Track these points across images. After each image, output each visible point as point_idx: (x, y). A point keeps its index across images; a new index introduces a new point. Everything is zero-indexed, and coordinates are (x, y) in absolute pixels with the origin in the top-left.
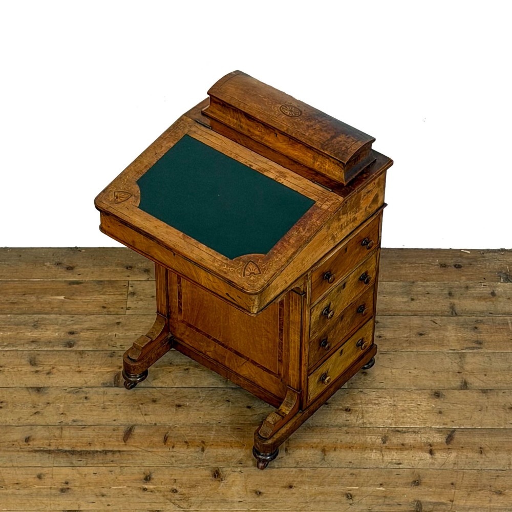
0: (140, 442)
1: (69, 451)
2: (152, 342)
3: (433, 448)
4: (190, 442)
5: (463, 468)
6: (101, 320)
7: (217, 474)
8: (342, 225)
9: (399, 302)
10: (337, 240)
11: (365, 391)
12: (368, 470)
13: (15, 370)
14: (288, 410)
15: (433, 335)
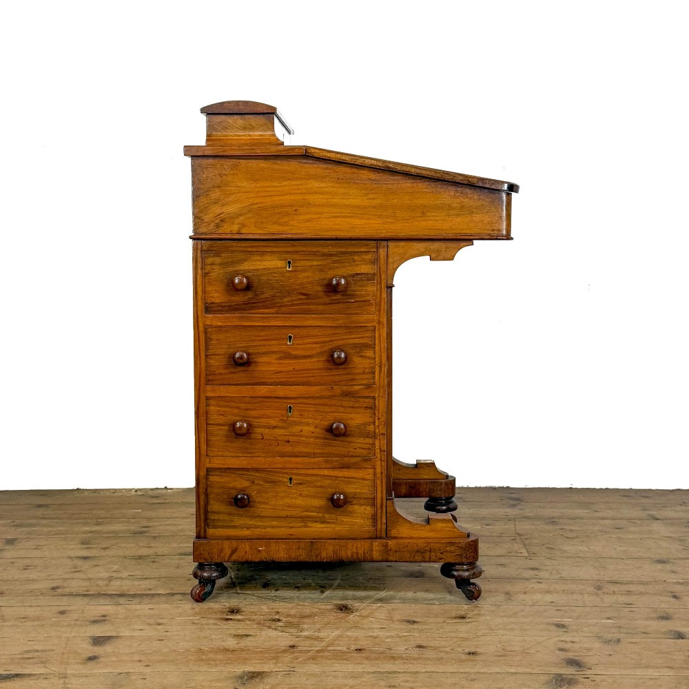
3: (677, 594)
4: (303, 587)
7: (344, 609)
9: (580, 512)
11: (556, 558)
12: (581, 608)
13: (58, 547)
15: (634, 529)
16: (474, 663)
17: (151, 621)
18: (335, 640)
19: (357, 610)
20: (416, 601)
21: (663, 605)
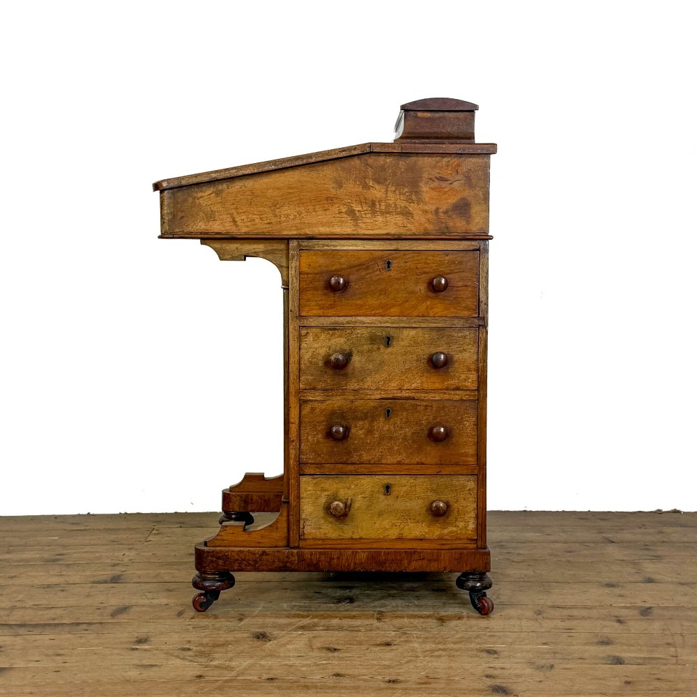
0: (139, 616)
1: (16, 625)
3: (622, 618)
7: (262, 636)
12: (517, 633)
16: (393, 691)
17: (50, 652)
18: (246, 670)
19: (275, 638)
20: (340, 628)
21: (605, 630)
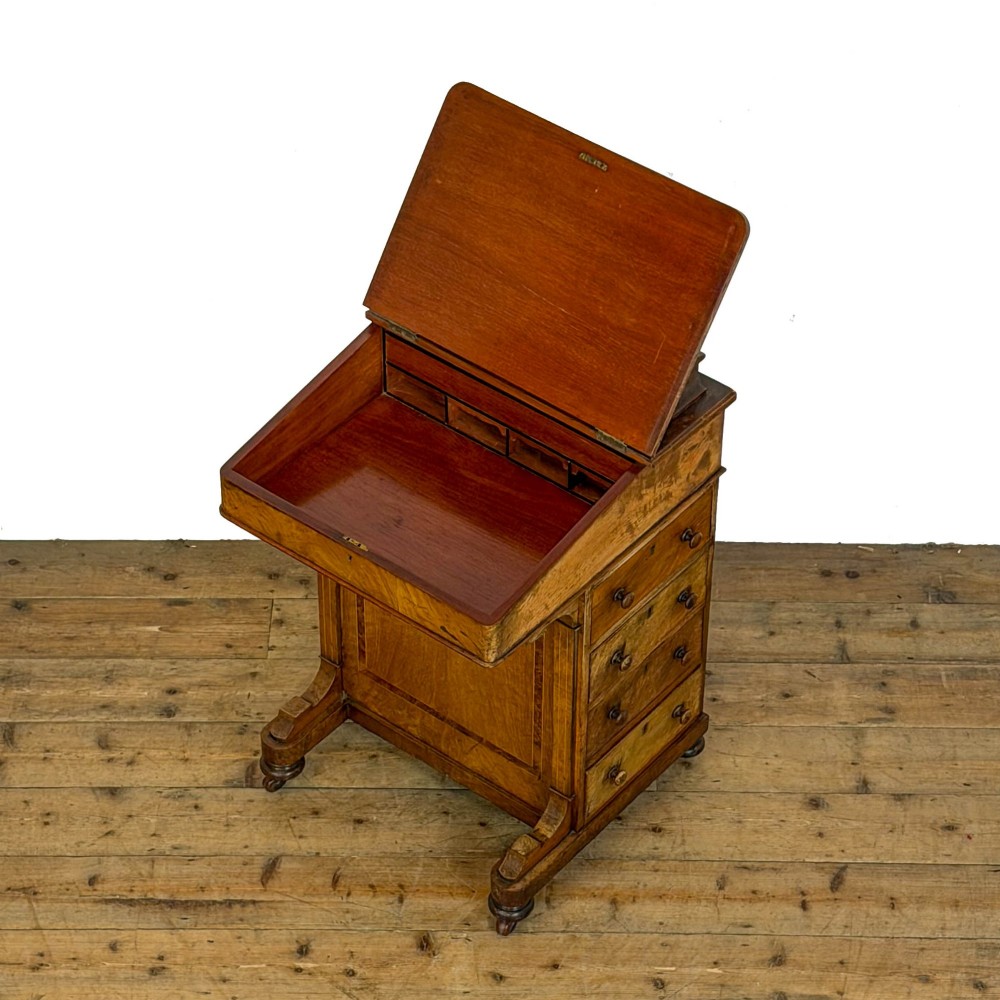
0: (291, 886)
1: (165, 902)
2: (311, 708)
3: (808, 898)
4: (379, 886)
5: (859, 934)
6: (223, 668)
7: (425, 944)
8: (645, 507)
9: (748, 637)
10: (636, 532)
11: (689, 796)
12: (691, 937)
13: (72, 756)
14: (550, 831)
15: (808, 697)
17: (215, 972)
19: (439, 949)
21: (784, 929)
